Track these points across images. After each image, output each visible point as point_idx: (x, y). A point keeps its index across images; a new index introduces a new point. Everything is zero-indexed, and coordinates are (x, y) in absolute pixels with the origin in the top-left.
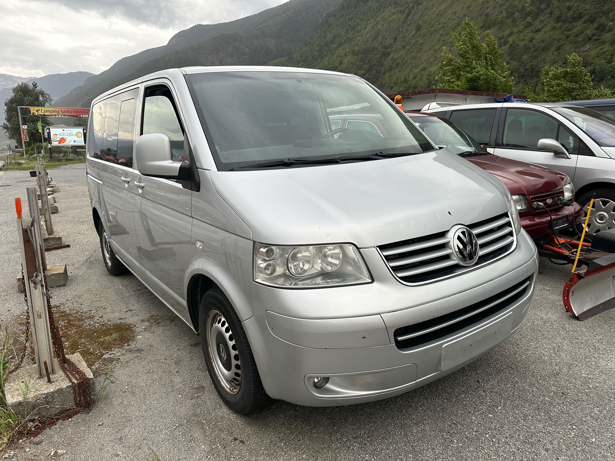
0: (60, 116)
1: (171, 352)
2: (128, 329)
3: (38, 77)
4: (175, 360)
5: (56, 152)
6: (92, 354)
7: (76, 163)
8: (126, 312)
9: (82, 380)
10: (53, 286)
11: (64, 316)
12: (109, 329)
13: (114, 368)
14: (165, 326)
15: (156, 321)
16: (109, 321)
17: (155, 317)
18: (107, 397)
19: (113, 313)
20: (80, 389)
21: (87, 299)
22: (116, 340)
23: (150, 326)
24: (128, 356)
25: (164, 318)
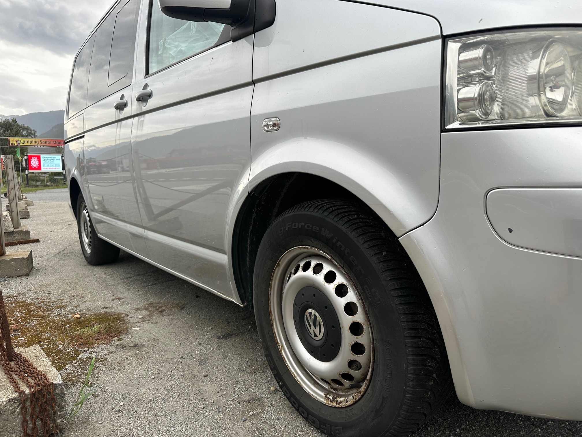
0: (39, 147)
1: (189, 347)
2: (117, 319)
3: (20, 115)
4: (197, 358)
5: (33, 180)
6: (61, 352)
7: (53, 188)
8: (113, 300)
9: (40, 387)
10: (12, 276)
11: (22, 306)
12: (88, 320)
13: (98, 373)
14: (172, 315)
15: (158, 309)
16: (88, 310)
17: (156, 305)
18: (86, 421)
19: (94, 301)
20: (35, 405)
21: (57, 287)
22: (99, 332)
23: (150, 316)
24: (120, 355)
25: (169, 305)
